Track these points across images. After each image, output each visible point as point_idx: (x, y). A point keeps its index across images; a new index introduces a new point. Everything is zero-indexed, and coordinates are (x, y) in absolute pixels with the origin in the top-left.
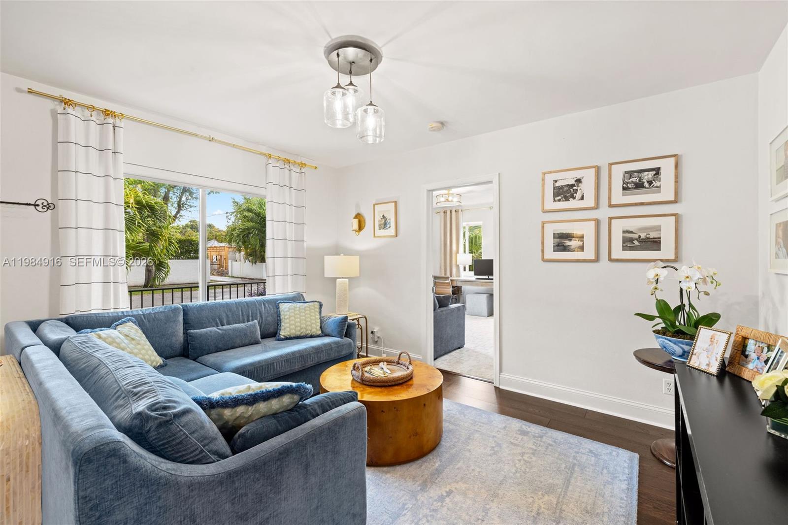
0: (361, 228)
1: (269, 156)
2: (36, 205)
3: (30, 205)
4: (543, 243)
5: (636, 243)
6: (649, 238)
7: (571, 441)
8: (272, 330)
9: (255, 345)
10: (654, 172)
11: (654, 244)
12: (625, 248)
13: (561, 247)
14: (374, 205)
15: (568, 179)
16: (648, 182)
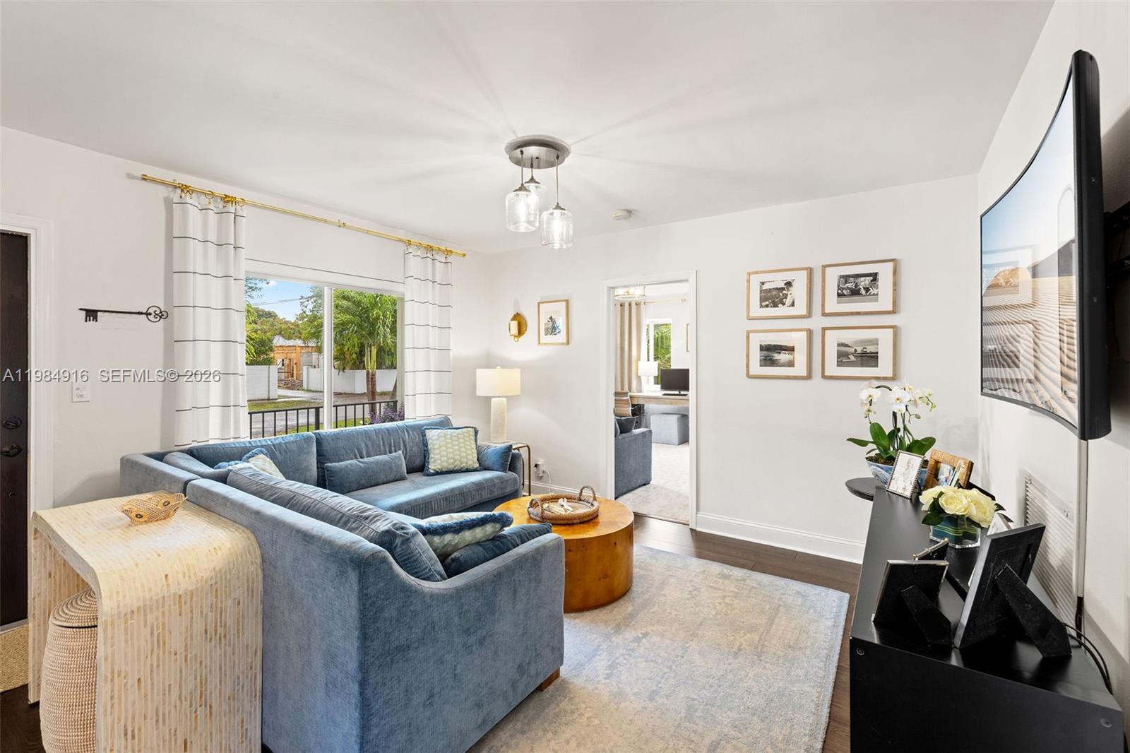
0: (521, 332)
1: (409, 243)
2: (148, 314)
3: (141, 313)
4: (748, 356)
5: (852, 358)
6: (866, 353)
7: (778, 583)
8: (418, 462)
9: (401, 482)
10: (871, 278)
11: (870, 359)
12: (840, 364)
13: (768, 361)
14: (539, 304)
15: (777, 281)
16: (864, 288)
